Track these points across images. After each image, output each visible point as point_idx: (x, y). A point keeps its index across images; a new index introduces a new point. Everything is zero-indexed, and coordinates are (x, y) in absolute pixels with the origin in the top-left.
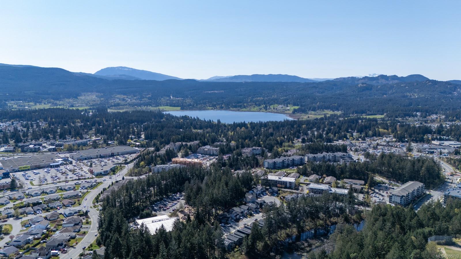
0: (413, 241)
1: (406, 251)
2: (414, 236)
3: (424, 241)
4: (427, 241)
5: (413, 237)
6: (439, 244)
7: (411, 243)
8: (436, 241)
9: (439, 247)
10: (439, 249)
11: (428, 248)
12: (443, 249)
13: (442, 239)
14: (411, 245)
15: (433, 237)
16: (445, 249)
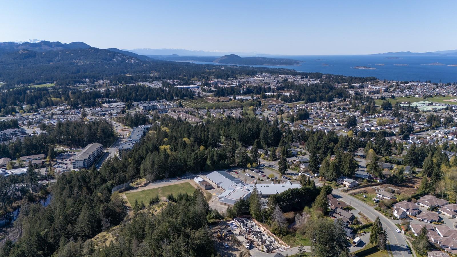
0: (99, 197)
1: (95, 208)
2: (100, 192)
3: (108, 193)
4: (111, 193)
5: (99, 194)
6: (121, 192)
7: (98, 199)
8: (118, 190)
9: (120, 194)
10: (121, 196)
11: (113, 199)
12: (124, 195)
13: (122, 187)
14: (99, 201)
15: (115, 188)
16: (126, 194)
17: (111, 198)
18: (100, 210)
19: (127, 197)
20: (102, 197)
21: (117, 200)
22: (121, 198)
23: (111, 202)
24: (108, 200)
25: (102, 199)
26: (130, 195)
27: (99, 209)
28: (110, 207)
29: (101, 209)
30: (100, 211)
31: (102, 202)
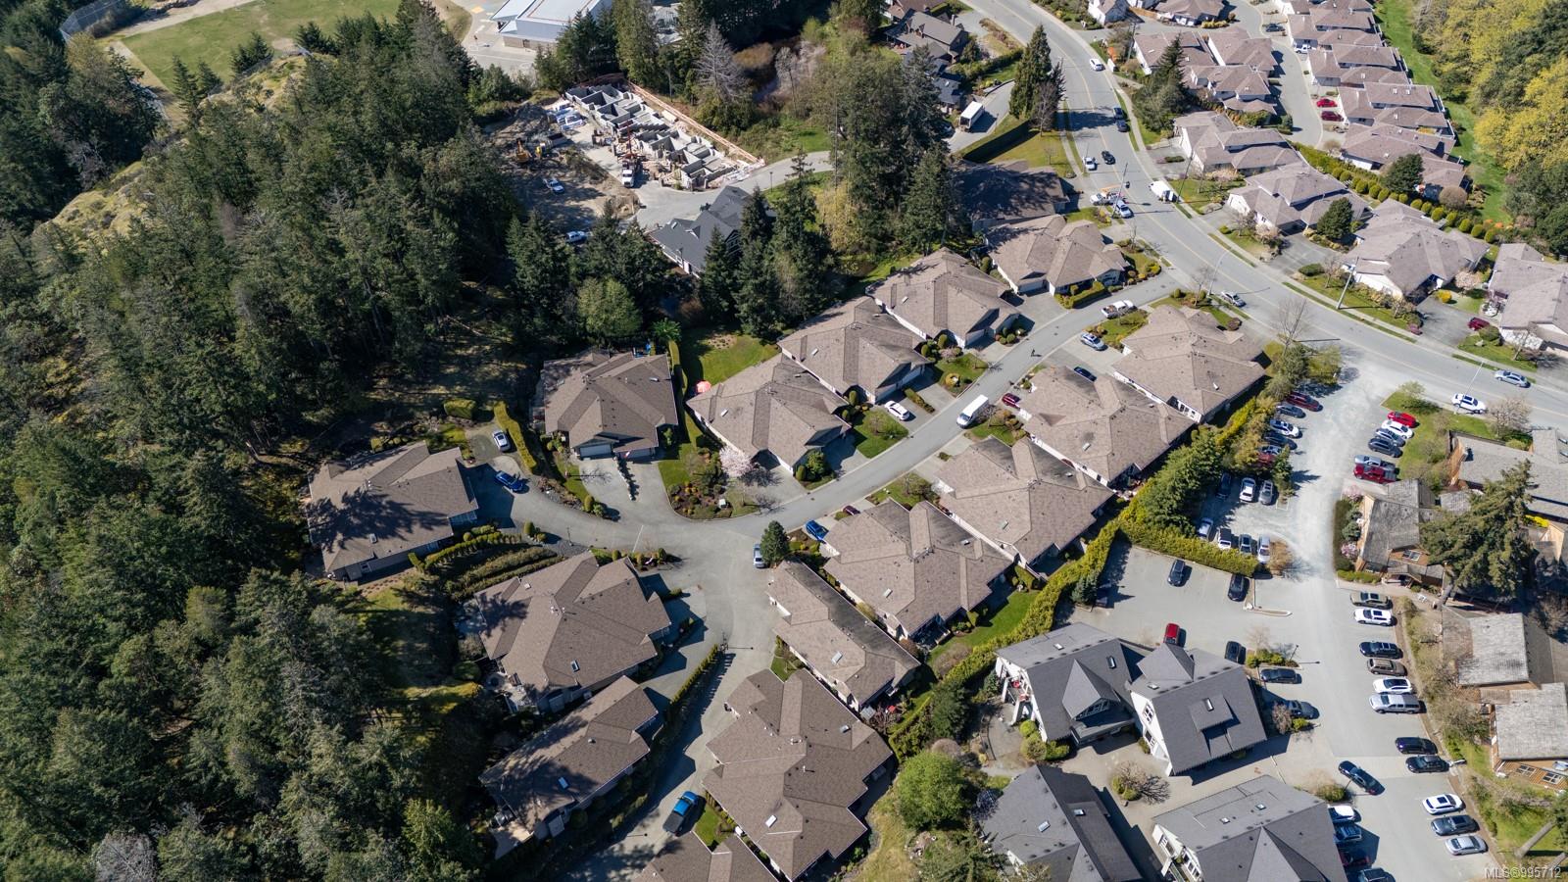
17: (69, 61)
18: (42, 112)
19: (134, 51)
20: (29, 64)
21: (97, 69)
22: (110, 58)
23: (78, 79)
24: (59, 71)
25: (33, 67)
26: (144, 42)
27: (35, 109)
28: (78, 96)
29: (43, 109)
30: (44, 116)
31: (37, 82)
